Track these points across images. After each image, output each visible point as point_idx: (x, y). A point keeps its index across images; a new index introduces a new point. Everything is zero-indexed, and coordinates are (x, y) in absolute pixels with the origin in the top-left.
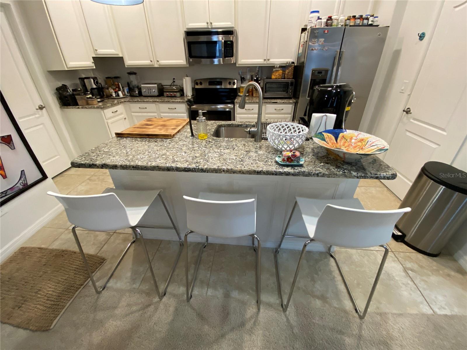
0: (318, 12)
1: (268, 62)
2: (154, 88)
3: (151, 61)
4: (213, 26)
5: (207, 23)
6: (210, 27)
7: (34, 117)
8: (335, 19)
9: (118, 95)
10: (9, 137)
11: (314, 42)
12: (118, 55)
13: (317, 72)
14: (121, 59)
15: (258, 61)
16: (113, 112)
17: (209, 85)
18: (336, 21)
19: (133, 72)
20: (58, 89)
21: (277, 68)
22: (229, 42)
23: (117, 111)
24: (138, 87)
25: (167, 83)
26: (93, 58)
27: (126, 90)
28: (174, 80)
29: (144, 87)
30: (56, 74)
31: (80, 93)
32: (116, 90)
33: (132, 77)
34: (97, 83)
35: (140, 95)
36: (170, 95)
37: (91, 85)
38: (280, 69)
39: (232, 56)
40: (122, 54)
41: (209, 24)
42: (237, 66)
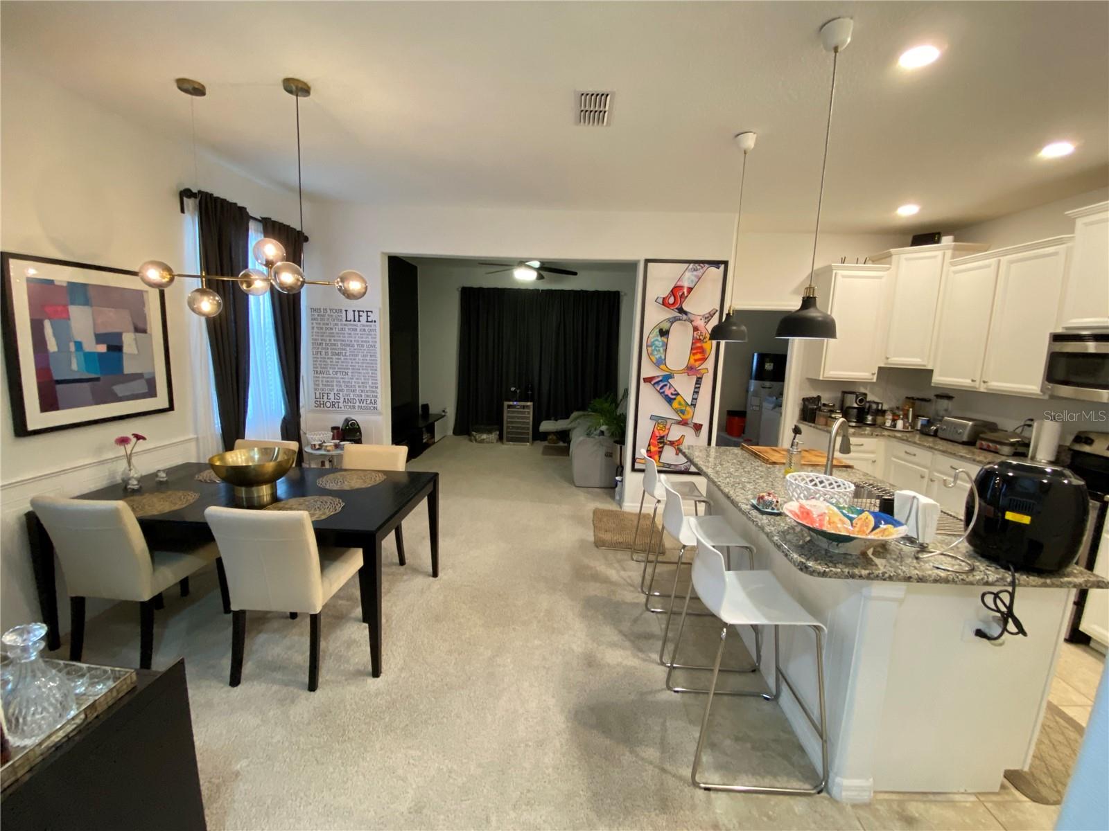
2: (963, 426)
3: (973, 381)
10: (701, 426)
12: (925, 366)
19: (946, 395)
24: (941, 421)
25: (1009, 424)
26: (880, 368)
27: (921, 422)
28: (1029, 423)
29: (948, 422)
30: (814, 382)
31: (825, 409)
32: (896, 418)
33: (945, 403)
34: (861, 401)
35: (935, 434)
36: (985, 447)
37: (852, 402)
40: (934, 366)
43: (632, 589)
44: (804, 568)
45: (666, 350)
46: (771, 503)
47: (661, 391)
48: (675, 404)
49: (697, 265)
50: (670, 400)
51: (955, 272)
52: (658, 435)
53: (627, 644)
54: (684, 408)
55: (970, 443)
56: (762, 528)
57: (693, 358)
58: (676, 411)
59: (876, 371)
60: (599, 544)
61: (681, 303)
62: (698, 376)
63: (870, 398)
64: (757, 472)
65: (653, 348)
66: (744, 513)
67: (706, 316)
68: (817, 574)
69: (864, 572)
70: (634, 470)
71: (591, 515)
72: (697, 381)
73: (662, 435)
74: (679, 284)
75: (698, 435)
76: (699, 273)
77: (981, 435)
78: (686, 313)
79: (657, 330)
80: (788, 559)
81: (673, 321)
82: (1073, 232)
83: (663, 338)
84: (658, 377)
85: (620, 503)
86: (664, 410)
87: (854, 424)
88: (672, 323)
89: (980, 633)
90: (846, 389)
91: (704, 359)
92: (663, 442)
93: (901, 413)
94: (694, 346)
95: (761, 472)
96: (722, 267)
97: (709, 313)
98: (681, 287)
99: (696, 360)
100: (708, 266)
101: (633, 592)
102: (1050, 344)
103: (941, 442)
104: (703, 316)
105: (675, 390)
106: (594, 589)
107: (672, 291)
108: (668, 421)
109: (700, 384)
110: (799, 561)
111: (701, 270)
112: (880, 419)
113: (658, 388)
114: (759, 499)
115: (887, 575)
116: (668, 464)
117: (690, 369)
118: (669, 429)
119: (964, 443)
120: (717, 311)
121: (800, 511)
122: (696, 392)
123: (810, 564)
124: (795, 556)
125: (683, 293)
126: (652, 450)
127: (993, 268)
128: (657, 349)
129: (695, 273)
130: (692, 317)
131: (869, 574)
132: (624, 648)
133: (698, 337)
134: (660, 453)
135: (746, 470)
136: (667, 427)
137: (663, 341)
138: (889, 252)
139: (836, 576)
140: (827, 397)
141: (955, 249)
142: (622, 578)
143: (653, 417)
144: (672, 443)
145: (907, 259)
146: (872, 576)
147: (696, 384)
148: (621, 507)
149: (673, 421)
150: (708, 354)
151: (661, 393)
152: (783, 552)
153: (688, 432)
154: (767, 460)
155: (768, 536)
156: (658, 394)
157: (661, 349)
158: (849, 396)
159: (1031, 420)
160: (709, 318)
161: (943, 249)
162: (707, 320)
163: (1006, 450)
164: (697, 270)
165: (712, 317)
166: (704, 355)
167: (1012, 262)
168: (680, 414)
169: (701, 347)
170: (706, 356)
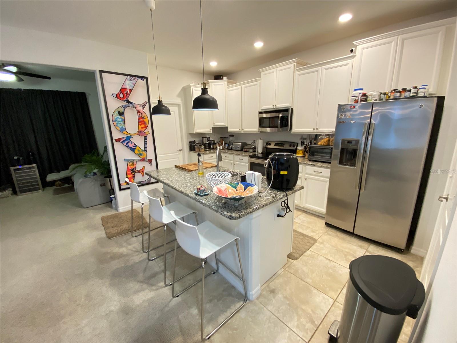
0: (362, 89)
1: (317, 131)
2: (239, 145)
3: (240, 129)
4: (277, 107)
5: (273, 105)
6: (275, 108)
7: (175, 154)
8: (370, 95)
10: (152, 160)
11: (341, 116)
12: (225, 125)
13: (346, 142)
14: (227, 128)
15: (308, 130)
16: (209, 157)
17: (275, 146)
18: (370, 96)
19: (232, 135)
20: (190, 142)
21: (323, 136)
22: (285, 117)
23: (212, 157)
24: (232, 144)
25: (250, 142)
26: (212, 128)
27: (227, 145)
28: (254, 141)
29: (235, 144)
30: (192, 135)
31: (198, 145)
32: (220, 145)
33: (231, 138)
34: (209, 140)
35: (232, 149)
36: (246, 151)
37: (206, 141)
38: (326, 137)
39: (287, 126)
40: (228, 125)
41: (274, 106)
42: (292, 133)
43: (137, 253)
44: (231, 218)
45: (124, 123)
46: (204, 190)
47: (127, 145)
48: (136, 151)
49: (131, 77)
50: (133, 150)
51: (229, 91)
52: (130, 168)
53: (145, 286)
54: (141, 153)
55: (241, 150)
56: (204, 204)
57: (140, 127)
58: (137, 154)
59: (211, 128)
60: (110, 237)
61: (128, 98)
62: (145, 136)
63: (211, 139)
64: (187, 176)
65: (117, 122)
66: (193, 198)
67: (143, 105)
68: (237, 219)
69: (251, 210)
70: (121, 189)
71: (100, 222)
72: (145, 138)
73: (133, 168)
74: (124, 87)
75: (151, 165)
76: (134, 82)
77: (244, 147)
78: (131, 103)
79: (117, 112)
80: (223, 215)
81: (125, 107)
82: (261, 77)
83: (121, 117)
84: (123, 138)
85: (117, 209)
86: (131, 155)
87: (208, 149)
88: (125, 108)
89: (279, 216)
90: (202, 136)
91: (146, 127)
92: (134, 172)
93: (221, 143)
94: (139, 121)
95: (189, 176)
96: (145, 80)
97: (144, 103)
98: (126, 89)
99: (142, 128)
100: (138, 79)
101: (138, 255)
102: (259, 115)
103: (234, 151)
104: (141, 105)
105: (135, 144)
106: (115, 265)
107: (120, 90)
108: (134, 160)
109: (147, 140)
110: (228, 215)
111: (135, 80)
112: (215, 146)
113: (125, 144)
114: (197, 190)
115: (257, 208)
116: (139, 182)
117: (140, 133)
118: (136, 164)
119: (240, 151)
120: (147, 102)
121: (218, 191)
122: (146, 144)
123: (233, 214)
124: (226, 213)
125: (127, 92)
126: (129, 177)
127: (240, 89)
128: (119, 122)
129: (131, 81)
130: (135, 106)
131: (253, 210)
132: (143, 290)
133: (141, 116)
134: (134, 177)
135: (182, 177)
136: (135, 163)
137: (122, 118)
138: (208, 81)
139: (244, 215)
140: (197, 140)
141: (228, 82)
142: (130, 250)
143: (125, 160)
144: (139, 171)
145: (215, 85)
146: (254, 210)
147: (145, 140)
148: (118, 211)
149: (137, 160)
150: (147, 124)
151: (127, 147)
152: (219, 213)
153: (146, 164)
154: (189, 170)
155: (209, 207)
156: (126, 147)
157: (122, 123)
158: (204, 139)
159: (255, 140)
160: (144, 106)
161: (224, 82)
162: (143, 107)
163: (251, 150)
164: (132, 80)
165: (145, 105)
166: (146, 125)
167: (245, 87)
168: (140, 156)
169: (143, 121)
170: (147, 126)
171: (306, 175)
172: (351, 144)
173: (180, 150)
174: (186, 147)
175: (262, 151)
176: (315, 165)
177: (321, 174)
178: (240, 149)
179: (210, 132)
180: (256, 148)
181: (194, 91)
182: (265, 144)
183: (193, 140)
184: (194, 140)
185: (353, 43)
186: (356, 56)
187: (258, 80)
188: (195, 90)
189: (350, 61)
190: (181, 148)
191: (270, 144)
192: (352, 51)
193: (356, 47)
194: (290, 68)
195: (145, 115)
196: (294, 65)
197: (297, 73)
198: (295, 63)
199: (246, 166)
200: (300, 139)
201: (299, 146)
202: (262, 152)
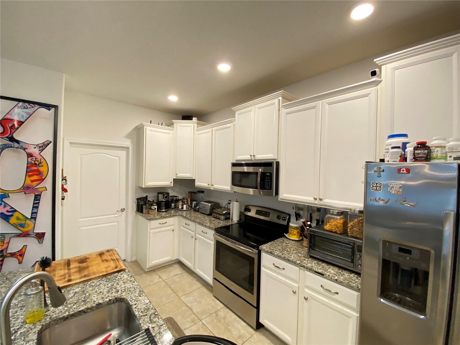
0: (405, 135)
1: (321, 203)
2: (208, 206)
3: (208, 185)
4: (256, 159)
6: (253, 159)
7: (113, 216)
8: (437, 147)
9: (182, 208)
10: (43, 234)
11: (376, 187)
12: (192, 178)
13: (395, 249)
14: (194, 180)
16: (161, 223)
17: (256, 214)
18: (439, 149)
19: (201, 191)
20: (137, 199)
21: (333, 214)
22: (268, 174)
23: (166, 222)
24: (200, 204)
25: (223, 203)
26: (174, 179)
27: (194, 204)
30: (142, 189)
31: (149, 204)
32: (183, 204)
34: (166, 197)
35: (198, 210)
36: (215, 216)
37: (161, 198)
38: (339, 217)
39: (271, 188)
40: (195, 178)
41: (252, 156)
42: (279, 200)
48: (13, 220)
50: (6, 217)
51: (199, 134)
54: (24, 222)
57: (28, 180)
58: (15, 226)
59: (172, 181)
61: (12, 133)
62: (36, 194)
63: (171, 195)
67: (40, 145)
72: (35, 198)
74: (8, 117)
75: (40, 242)
76: (30, 111)
77: (214, 211)
78: (18, 142)
81: (4, 147)
82: (235, 118)
87: (164, 210)
88: (3, 150)
91: (42, 180)
92: (3, 256)
93: (185, 201)
94: (29, 169)
96: (53, 110)
97: (43, 143)
98: (12, 120)
99: (32, 181)
100: (39, 107)
102: (231, 168)
104: (37, 145)
105: (12, 208)
108: (6, 236)
109: (39, 200)
111: (32, 109)
112: (177, 205)
117: (26, 189)
118: (8, 243)
119: (208, 215)
120: (51, 142)
122: (36, 206)
125: (14, 125)
127: (211, 133)
129: (26, 110)
130: (25, 146)
133: (33, 162)
136: (6, 241)
138: (173, 121)
140: (150, 196)
141: (198, 124)
144: (13, 255)
147: (35, 200)
149: (13, 235)
150: (45, 176)
153: (30, 242)
158: (160, 195)
159: (230, 201)
160: (43, 147)
161: (194, 123)
162: (41, 149)
163: (222, 217)
164: (27, 108)
165: (46, 146)
166: (41, 177)
167: (216, 130)
168: (20, 228)
169: (38, 170)
170: (43, 177)
171: (306, 290)
172: (411, 256)
173: (123, 210)
174: (132, 206)
175: (238, 219)
176: (323, 275)
177: (336, 296)
178: (208, 213)
179: (171, 185)
180: (229, 214)
181: (148, 131)
182: (243, 208)
183: (144, 195)
184: (147, 196)
185: (375, 60)
186: (381, 81)
187: (231, 122)
188: (150, 130)
189: (371, 90)
190: (124, 206)
191: (250, 210)
192: (374, 73)
193: (380, 67)
194: (274, 104)
195: (43, 160)
196: (279, 100)
197: (284, 111)
198: (280, 98)
199: (210, 244)
200: (293, 209)
201: (292, 220)
202: (238, 221)
